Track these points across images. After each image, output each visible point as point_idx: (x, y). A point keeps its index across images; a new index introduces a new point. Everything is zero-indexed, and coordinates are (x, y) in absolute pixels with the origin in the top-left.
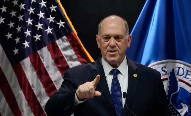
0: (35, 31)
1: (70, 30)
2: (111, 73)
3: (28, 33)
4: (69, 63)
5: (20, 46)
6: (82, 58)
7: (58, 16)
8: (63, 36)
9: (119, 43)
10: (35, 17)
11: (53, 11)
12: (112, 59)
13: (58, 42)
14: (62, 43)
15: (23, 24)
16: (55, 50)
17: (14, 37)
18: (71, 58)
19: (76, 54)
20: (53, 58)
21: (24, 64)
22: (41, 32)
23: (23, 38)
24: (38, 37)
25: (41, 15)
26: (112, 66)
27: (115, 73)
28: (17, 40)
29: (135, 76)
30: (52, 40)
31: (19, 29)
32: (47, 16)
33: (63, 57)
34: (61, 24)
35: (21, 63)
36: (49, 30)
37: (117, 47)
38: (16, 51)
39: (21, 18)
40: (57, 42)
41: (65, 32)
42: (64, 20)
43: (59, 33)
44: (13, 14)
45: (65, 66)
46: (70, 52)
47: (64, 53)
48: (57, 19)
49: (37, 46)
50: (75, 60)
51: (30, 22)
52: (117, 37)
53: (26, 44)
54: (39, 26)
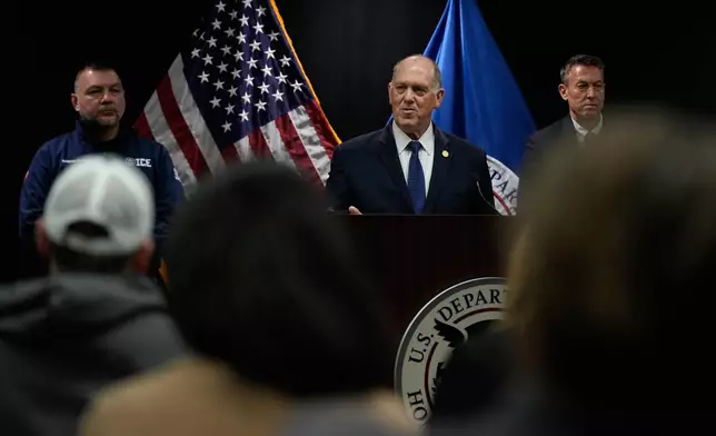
0: (257, 96)
1: (311, 96)
2: (409, 147)
3: (247, 98)
4: (307, 147)
5: (235, 118)
6: (327, 140)
7: (292, 73)
8: (298, 105)
9: (420, 99)
10: (257, 73)
11: (286, 66)
12: (407, 121)
13: (292, 114)
14: (298, 117)
15: (239, 83)
16: (286, 126)
17: (224, 104)
18: (311, 142)
19: (319, 134)
20: (283, 139)
21: (239, 146)
22: (266, 97)
23: (239, 105)
24: (261, 105)
25: (267, 71)
26: (410, 135)
27: (414, 148)
28: (230, 109)
29: (445, 154)
30: (282, 110)
31: (233, 91)
32: (276, 73)
33: (297, 138)
34: (297, 86)
35: (236, 145)
36: (278, 96)
37: (415, 105)
38: (227, 126)
39: (236, 73)
40: (290, 114)
41: (302, 99)
42: (301, 80)
43: (293, 100)
44: (223, 67)
45: (300, 152)
46: (309, 131)
47: (300, 132)
48: (291, 79)
49: (260, 119)
50: (316, 144)
51: (249, 80)
52: (417, 88)
53: (244, 116)
54: (264, 88)
